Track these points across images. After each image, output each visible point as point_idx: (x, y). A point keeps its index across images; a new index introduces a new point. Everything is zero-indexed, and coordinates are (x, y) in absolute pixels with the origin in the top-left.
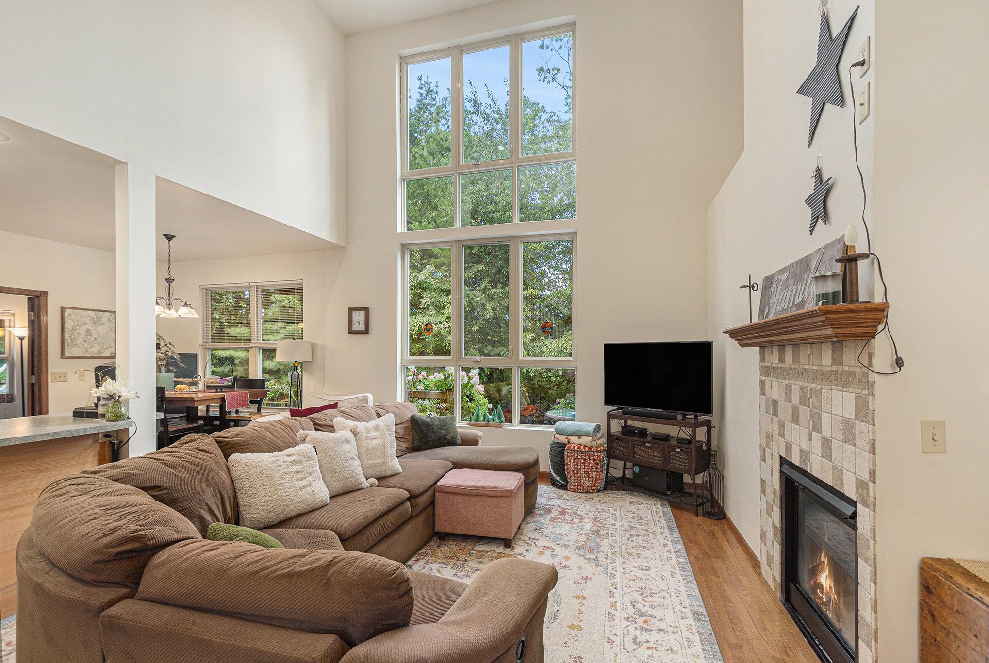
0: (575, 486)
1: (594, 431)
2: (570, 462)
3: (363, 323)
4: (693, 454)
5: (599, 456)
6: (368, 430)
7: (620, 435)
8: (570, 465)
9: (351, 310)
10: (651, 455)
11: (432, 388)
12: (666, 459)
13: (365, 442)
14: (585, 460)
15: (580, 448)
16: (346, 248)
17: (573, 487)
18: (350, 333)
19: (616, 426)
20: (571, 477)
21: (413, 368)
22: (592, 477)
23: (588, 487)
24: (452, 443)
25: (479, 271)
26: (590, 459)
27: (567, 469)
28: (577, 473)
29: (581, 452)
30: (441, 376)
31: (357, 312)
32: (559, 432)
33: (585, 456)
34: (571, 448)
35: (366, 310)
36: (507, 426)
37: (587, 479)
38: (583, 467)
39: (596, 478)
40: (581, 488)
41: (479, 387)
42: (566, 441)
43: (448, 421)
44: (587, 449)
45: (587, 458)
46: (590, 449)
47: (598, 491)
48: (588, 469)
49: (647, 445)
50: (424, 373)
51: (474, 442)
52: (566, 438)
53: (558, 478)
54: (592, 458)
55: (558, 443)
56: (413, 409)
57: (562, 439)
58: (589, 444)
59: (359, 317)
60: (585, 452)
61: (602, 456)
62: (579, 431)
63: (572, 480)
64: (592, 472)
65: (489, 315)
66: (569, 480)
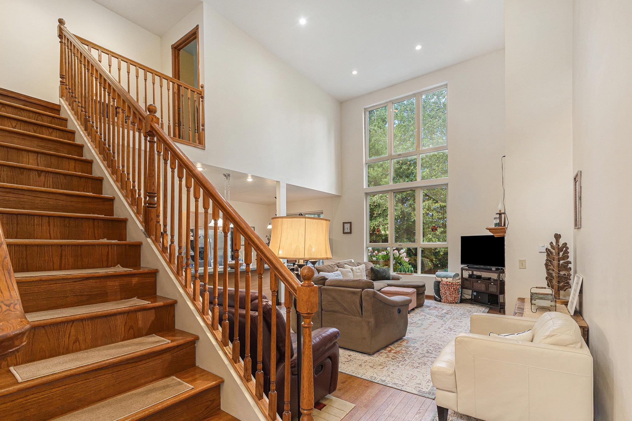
0: (445, 300)
1: (453, 276)
2: (442, 289)
3: (349, 228)
4: (498, 285)
5: (457, 287)
6: (356, 269)
7: (468, 278)
8: (442, 291)
9: (344, 223)
10: (481, 286)
11: (380, 259)
12: (487, 288)
13: (356, 273)
14: (449, 288)
15: (447, 283)
16: (341, 196)
17: (444, 301)
18: (344, 233)
19: (466, 274)
20: (443, 296)
21: (370, 249)
22: (453, 296)
23: (451, 300)
24: (388, 279)
25: (408, 194)
26: (452, 288)
27: (441, 293)
28: (446, 294)
29: (447, 285)
30: (385, 253)
31: (346, 224)
32: (438, 276)
33: (449, 287)
34: (443, 283)
35: (350, 223)
36: (415, 275)
37: (450, 297)
38: (448, 292)
39: (455, 297)
40: (448, 301)
41: (406, 259)
42: (440, 280)
43: (386, 270)
44: (450, 284)
45: (450, 287)
46: (452, 284)
47: (456, 303)
48: (451, 292)
49: (479, 282)
50: (376, 252)
51: (398, 279)
52: (441, 279)
53: (437, 297)
54: (453, 288)
55: (437, 281)
56: (372, 265)
57: (439, 279)
58: (451, 282)
59: (347, 226)
60: (449, 285)
61: (458, 287)
62: (447, 276)
63: (443, 298)
64: (453, 294)
65: (413, 219)
66: (442, 298)
